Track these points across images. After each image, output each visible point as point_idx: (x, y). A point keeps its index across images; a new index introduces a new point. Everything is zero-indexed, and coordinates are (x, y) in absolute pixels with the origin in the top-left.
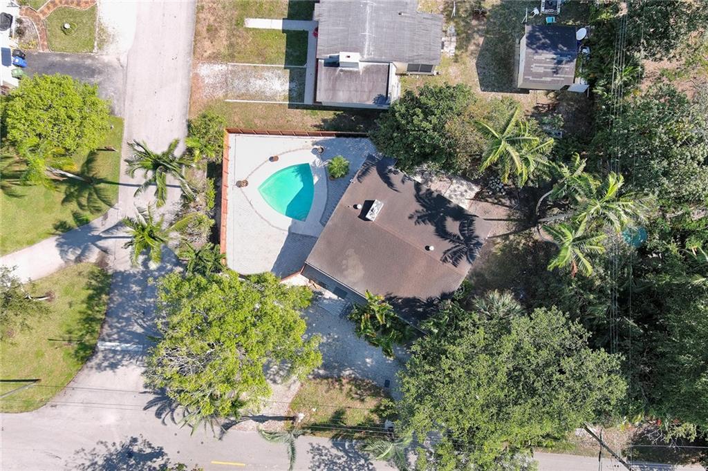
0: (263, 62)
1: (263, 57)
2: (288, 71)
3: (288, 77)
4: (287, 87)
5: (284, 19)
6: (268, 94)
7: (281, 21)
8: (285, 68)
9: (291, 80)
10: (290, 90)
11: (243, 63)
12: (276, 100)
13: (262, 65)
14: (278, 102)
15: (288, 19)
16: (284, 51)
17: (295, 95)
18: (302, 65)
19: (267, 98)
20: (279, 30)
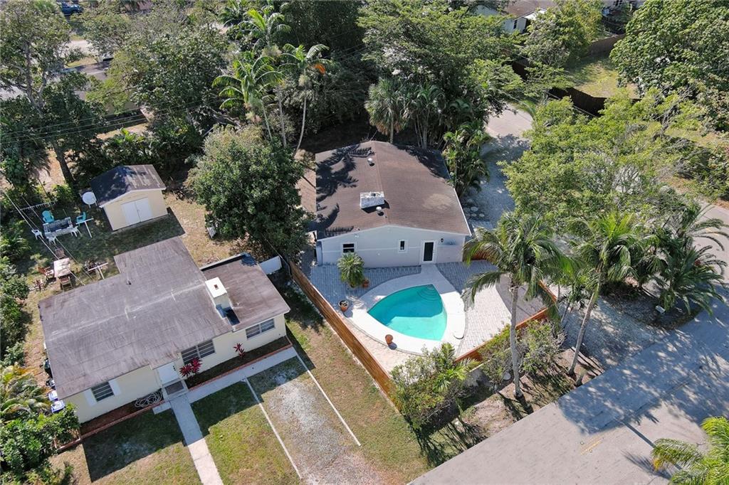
0: (270, 432)
1: (263, 437)
2: (263, 396)
3: (272, 392)
4: (287, 386)
5: (185, 445)
6: (313, 398)
7: (190, 446)
8: (262, 401)
9: (274, 385)
10: (290, 379)
11: (286, 457)
12: (315, 386)
13: (274, 430)
14: (316, 382)
15: (182, 440)
16: (236, 416)
17: (293, 371)
18: (247, 385)
19: (319, 397)
20: (207, 441)
